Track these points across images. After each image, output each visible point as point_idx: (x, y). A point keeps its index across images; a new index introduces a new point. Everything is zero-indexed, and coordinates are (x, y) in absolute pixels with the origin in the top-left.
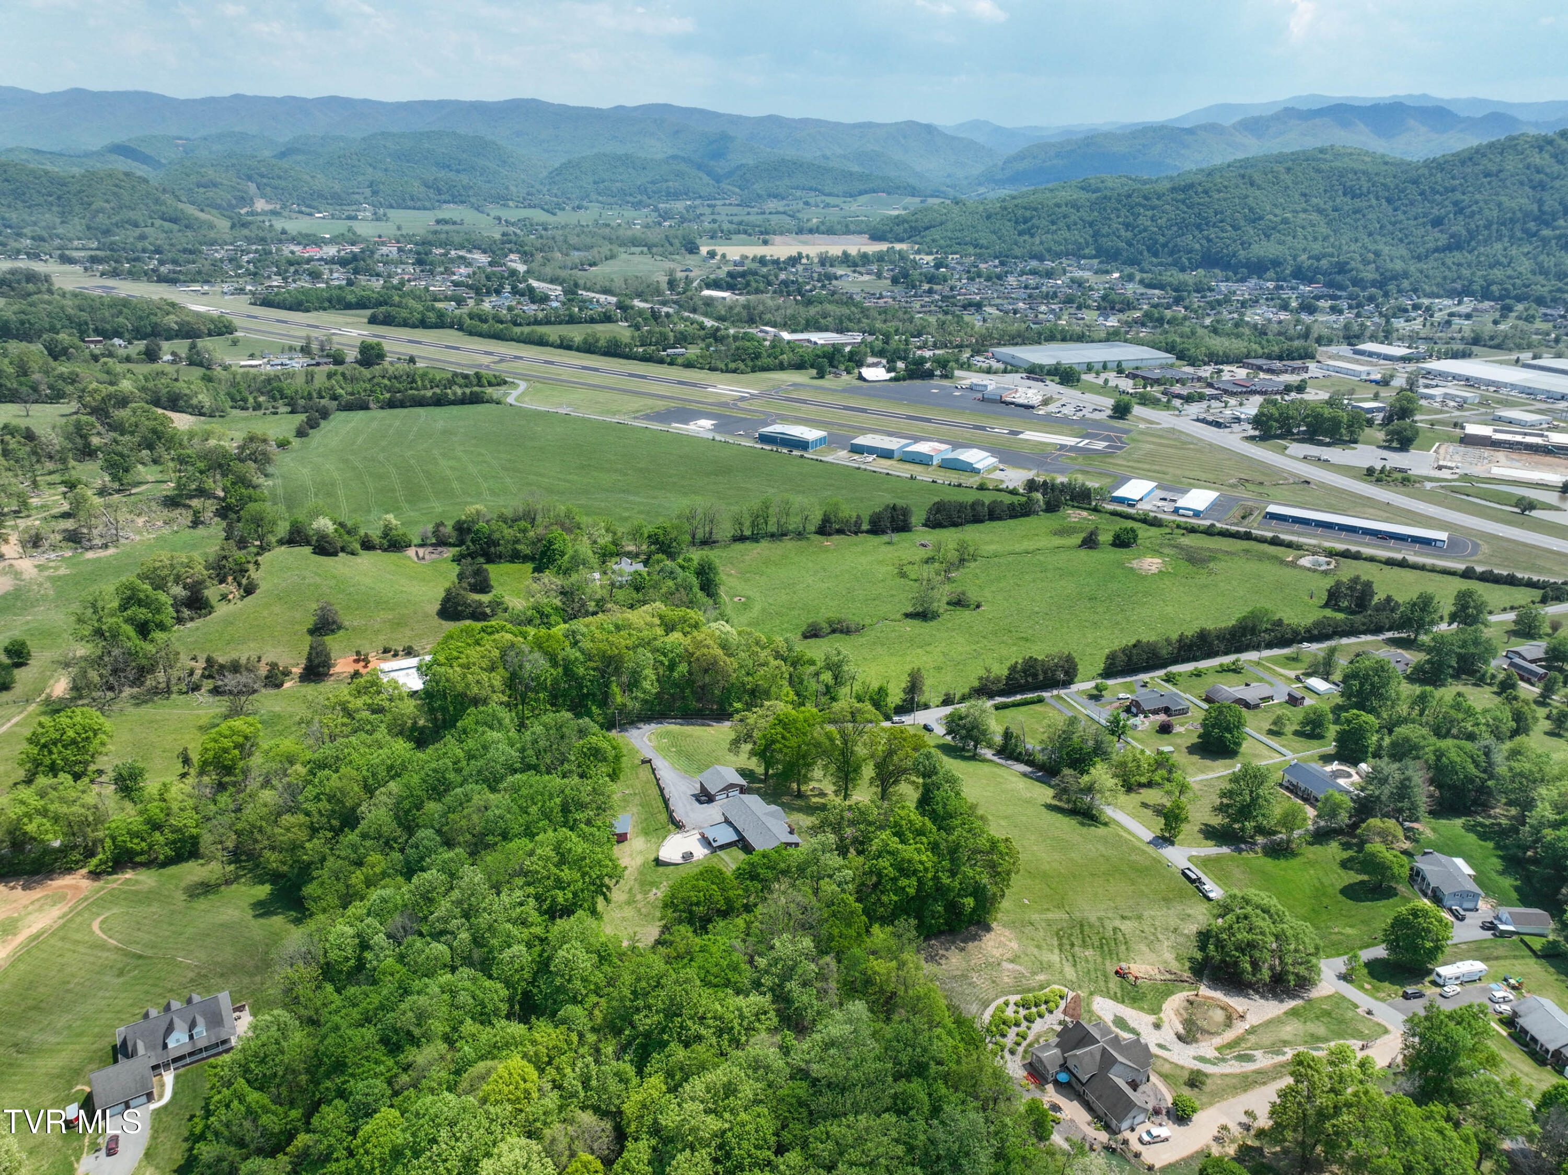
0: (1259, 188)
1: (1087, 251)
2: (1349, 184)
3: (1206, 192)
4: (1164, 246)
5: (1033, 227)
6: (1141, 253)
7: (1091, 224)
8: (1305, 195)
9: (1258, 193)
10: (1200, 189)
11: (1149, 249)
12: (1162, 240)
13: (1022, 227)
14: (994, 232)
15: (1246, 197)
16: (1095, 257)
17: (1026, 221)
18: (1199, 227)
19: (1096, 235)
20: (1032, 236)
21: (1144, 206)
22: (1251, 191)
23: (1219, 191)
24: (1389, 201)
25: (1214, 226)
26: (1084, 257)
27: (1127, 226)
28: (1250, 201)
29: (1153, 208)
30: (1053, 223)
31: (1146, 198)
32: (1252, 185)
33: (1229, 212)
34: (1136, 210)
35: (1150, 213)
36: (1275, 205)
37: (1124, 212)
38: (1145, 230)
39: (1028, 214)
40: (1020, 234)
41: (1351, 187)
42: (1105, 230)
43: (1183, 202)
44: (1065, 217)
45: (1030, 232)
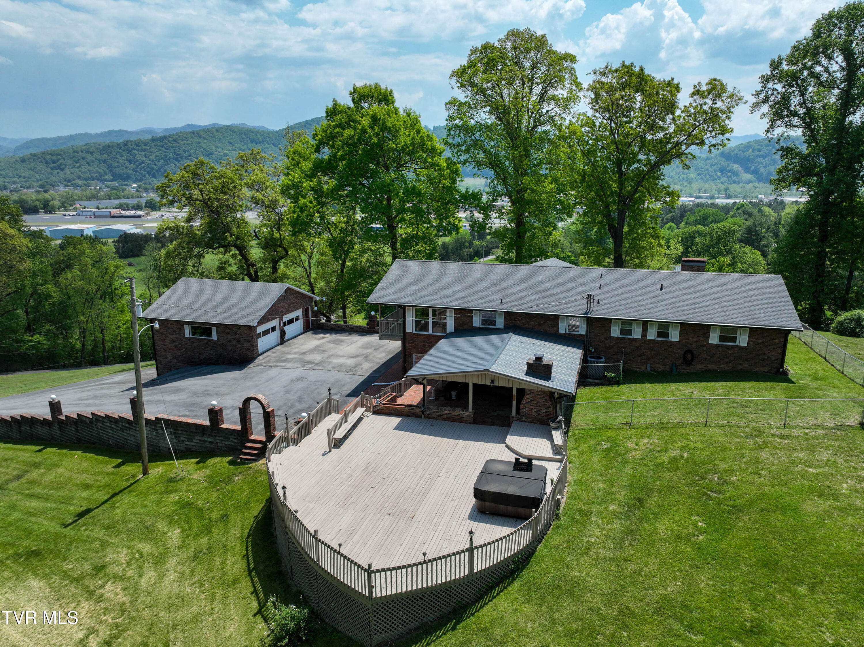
0: (204, 138)
1: (106, 177)
2: (252, 137)
3: (175, 140)
4: (158, 171)
5: (61, 165)
6: (144, 176)
7: (104, 162)
8: (231, 143)
9: (205, 141)
10: (171, 139)
11: (149, 174)
12: (156, 168)
13: (52, 165)
14: (31, 169)
15: (200, 143)
16: (113, 180)
17: (54, 162)
18: (176, 159)
19: (110, 167)
20: (62, 170)
21: (138, 150)
22: (201, 140)
23: (183, 140)
24: (275, 145)
25: (186, 158)
26: (106, 181)
27: (130, 162)
28: (202, 144)
29: (144, 150)
30: (77, 163)
31: (137, 145)
32: (200, 137)
33: (192, 151)
34: (133, 152)
35: (143, 153)
36: (217, 147)
37: (124, 154)
38: (143, 163)
39: (54, 158)
40: (52, 169)
41: (254, 139)
42: (115, 164)
43: (162, 146)
44: (83, 158)
45: (60, 168)
